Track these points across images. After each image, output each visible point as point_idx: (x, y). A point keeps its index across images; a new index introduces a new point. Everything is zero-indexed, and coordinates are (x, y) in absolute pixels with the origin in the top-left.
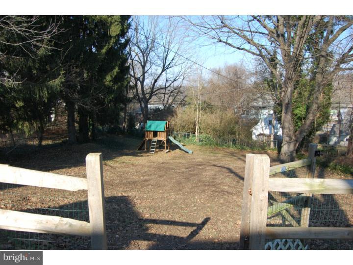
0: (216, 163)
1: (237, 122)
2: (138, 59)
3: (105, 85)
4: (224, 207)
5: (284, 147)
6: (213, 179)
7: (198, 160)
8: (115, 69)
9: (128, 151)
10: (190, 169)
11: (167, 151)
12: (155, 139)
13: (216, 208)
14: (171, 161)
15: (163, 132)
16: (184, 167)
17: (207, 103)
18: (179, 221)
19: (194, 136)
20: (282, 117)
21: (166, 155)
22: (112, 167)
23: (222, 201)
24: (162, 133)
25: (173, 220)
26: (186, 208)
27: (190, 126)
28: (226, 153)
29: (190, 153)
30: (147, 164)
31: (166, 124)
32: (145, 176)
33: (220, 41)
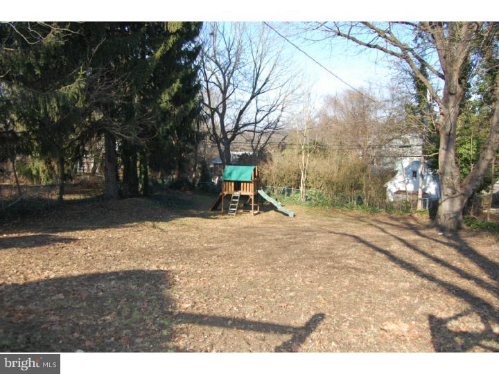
0: (333, 230)
1: (364, 170)
2: (215, 81)
3: (160, 108)
4: (352, 293)
5: (444, 204)
6: (328, 249)
7: (303, 225)
8: (175, 82)
9: (195, 212)
10: (289, 236)
11: (256, 212)
12: (237, 194)
13: (336, 295)
14: (260, 226)
15: (249, 182)
16: (280, 233)
17: (317, 143)
18: (253, 319)
19: (298, 192)
20: (440, 157)
21: (254, 217)
22: (162, 230)
23: (347, 283)
24: (248, 184)
25: (240, 316)
26: (274, 294)
27: (292, 177)
28: (348, 217)
29: (290, 216)
30: (220, 227)
31: (255, 170)
32: (211, 242)
33: (339, 34)
